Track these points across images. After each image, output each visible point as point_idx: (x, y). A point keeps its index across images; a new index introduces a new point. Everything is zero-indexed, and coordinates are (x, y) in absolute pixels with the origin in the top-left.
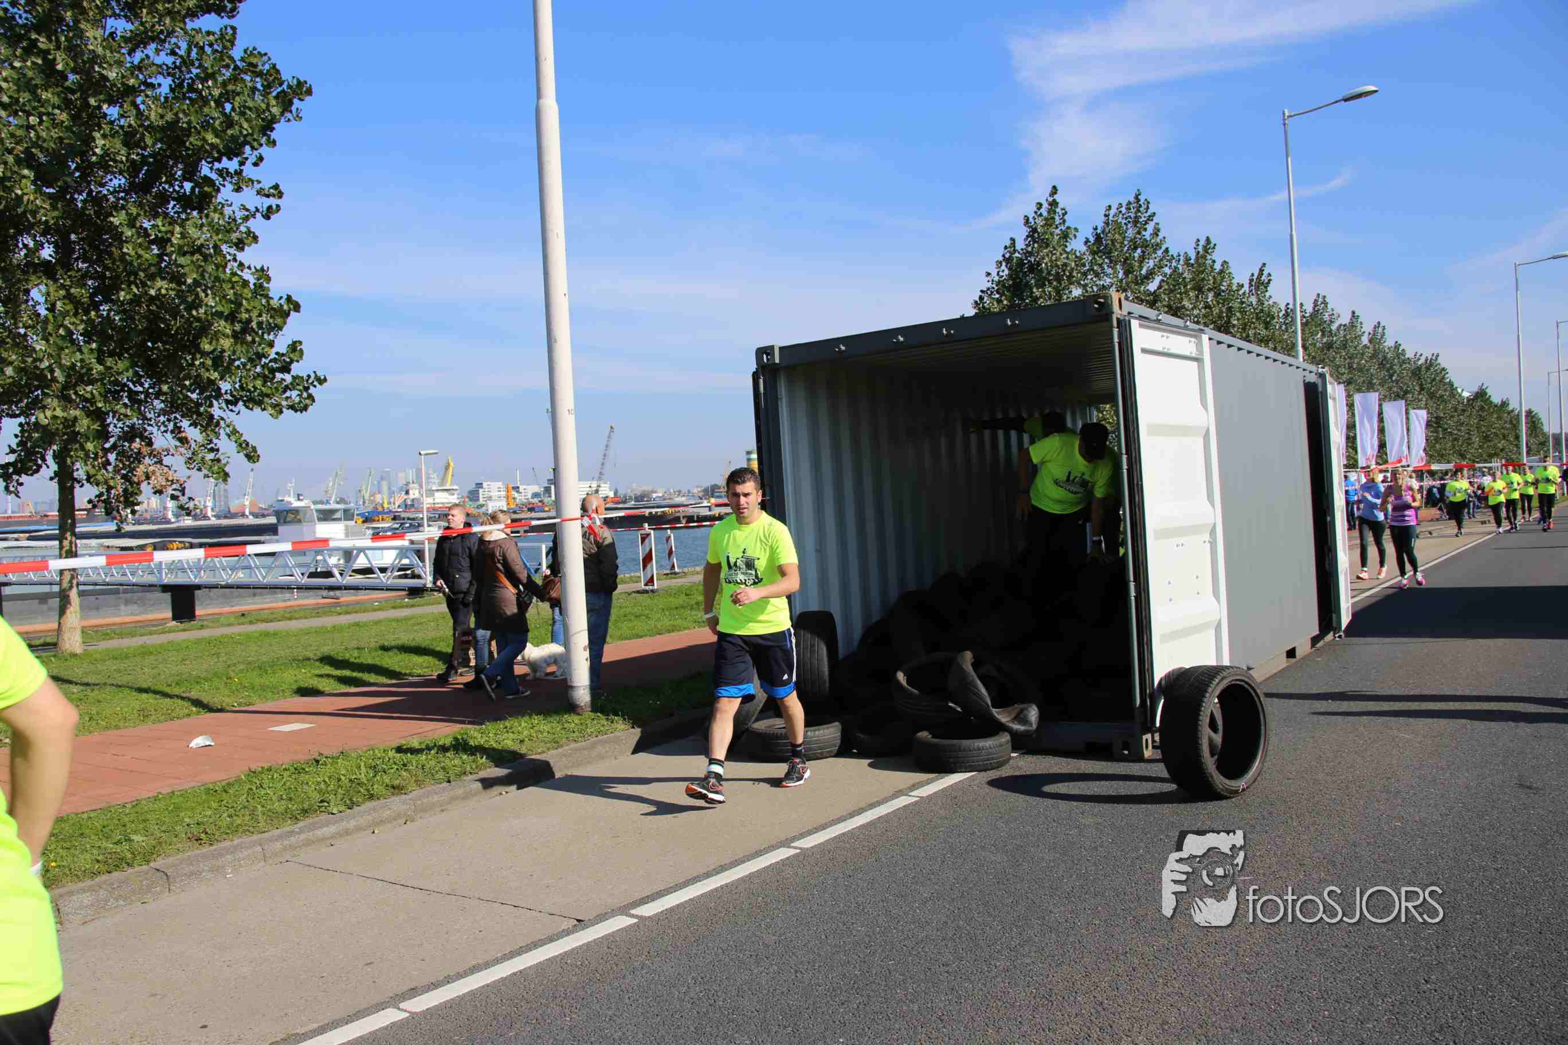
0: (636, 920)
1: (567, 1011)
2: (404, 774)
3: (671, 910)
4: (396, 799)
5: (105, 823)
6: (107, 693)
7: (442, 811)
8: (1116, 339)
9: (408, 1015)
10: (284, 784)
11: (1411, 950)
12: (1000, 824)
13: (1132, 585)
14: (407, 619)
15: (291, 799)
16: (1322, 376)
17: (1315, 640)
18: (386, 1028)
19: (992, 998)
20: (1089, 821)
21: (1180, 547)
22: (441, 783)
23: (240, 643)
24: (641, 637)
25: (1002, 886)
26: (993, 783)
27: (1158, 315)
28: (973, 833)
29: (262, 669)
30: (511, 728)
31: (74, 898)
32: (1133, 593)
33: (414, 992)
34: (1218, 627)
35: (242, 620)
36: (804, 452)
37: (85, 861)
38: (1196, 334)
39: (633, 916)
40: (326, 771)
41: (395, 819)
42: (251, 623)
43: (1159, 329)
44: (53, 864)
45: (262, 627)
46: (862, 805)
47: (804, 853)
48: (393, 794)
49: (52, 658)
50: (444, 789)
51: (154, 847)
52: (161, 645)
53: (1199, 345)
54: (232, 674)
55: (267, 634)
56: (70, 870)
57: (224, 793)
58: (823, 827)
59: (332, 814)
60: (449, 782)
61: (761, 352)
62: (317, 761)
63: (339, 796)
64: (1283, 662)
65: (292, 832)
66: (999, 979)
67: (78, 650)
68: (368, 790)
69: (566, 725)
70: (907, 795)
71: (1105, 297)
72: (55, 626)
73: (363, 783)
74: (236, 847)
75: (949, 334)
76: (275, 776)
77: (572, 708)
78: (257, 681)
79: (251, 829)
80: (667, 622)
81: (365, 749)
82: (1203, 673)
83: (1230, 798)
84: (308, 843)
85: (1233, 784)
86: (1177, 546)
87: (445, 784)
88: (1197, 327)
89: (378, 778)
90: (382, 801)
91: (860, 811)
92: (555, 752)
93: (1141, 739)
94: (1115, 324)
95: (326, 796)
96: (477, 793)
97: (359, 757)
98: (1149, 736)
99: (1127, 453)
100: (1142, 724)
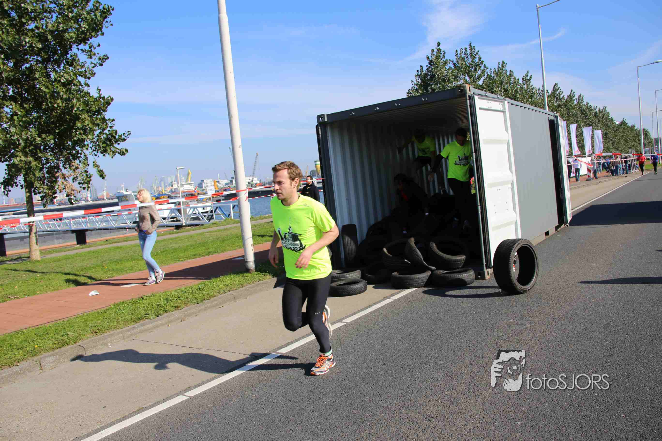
0: (279, 355)
1: (254, 393)
2: (179, 301)
4: (177, 312)
5: (56, 328)
6: (52, 276)
7: (196, 315)
8: (468, 105)
9: (188, 398)
10: (130, 308)
11: (599, 350)
12: (428, 308)
13: (479, 207)
14: (176, 238)
15: (133, 314)
16: (556, 117)
17: (557, 228)
18: (180, 403)
19: (428, 378)
20: (467, 305)
23: (107, 252)
25: (430, 333)
26: (424, 292)
27: (486, 94)
28: (417, 313)
29: (117, 262)
30: (222, 280)
31: (47, 359)
32: (480, 211)
33: (190, 389)
34: (516, 223)
35: (106, 242)
36: (339, 158)
37: (49, 344)
38: (502, 101)
40: (146, 302)
41: (177, 320)
42: (110, 243)
43: (486, 99)
44: (36, 346)
45: (115, 245)
46: (371, 304)
47: (348, 324)
48: (175, 310)
49: (28, 263)
50: (196, 306)
51: (78, 337)
52: (74, 255)
53: (504, 106)
54: (104, 265)
55: (118, 248)
56: (44, 348)
57: (105, 314)
58: (355, 313)
59: (151, 319)
60: (198, 303)
61: (319, 117)
62: (143, 298)
63: (153, 312)
64: (544, 237)
65: (134, 327)
66: (431, 370)
67: (39, 259)
68: (165, 309)
69: (245, 278)
70: (389, 299)
71: (463, 87)
72: (28, 250)
73: (162, 306)
74: (111, 335)
75: (398, 106)
76: (126, 305)
77: (247, 270)
78: (115, 267)
79: (117, 327)
81: (162, 292)
82: (510, 242)
83: (523, 293)
84: (141, 332)
85: (525, 287)
86: (498, 190)
87: (196, 305)
88: (502, 98)
89: (169, 303)
90: (171, 313)
91: (370, 306)
92: (242, 289)
93: (486, 271)
94: (468, 98)
95: (148, 312)
96: (210, 307)
97: (160, 296)
98: (489, 270)
99: (475, 152)
100: (486, 265)
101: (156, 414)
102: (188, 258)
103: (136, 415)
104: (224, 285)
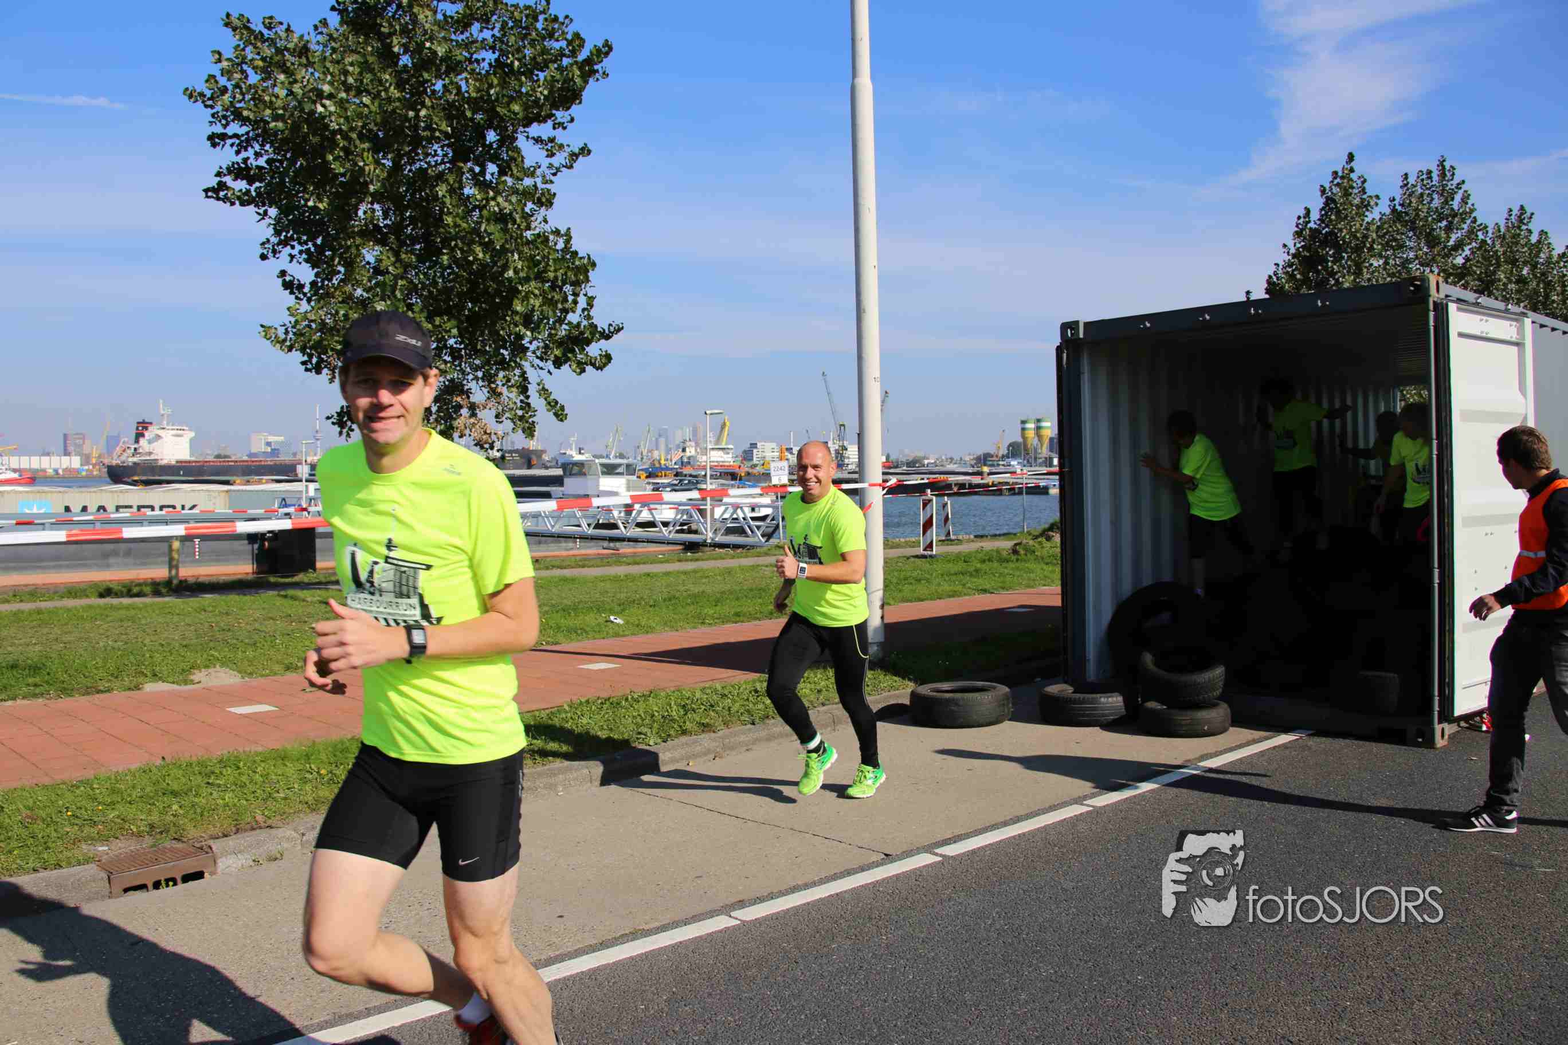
0: (940, 859)
1: (883, 931)
3: (973, 852)
4: (707, 736)
7: (748, 750)
8: (1432, 323)
10: (604, 715)
13: (1436, 572)
14: (695, 571)
15: (611, 730)
18: (720, 931)
21: (1489, 535)
22: (746, 725)
24: (922, 600)
27: (1478, 298)
29: (567, 610)
32: (1436, 580)
33: (741, 904)
39: (936, 854)
40: (641, 706)
41: (705, 754)
42: (547, 568)
43: (1479, 313)
45: (559, 572)
48: (703, 732)
53: (1521, 331)
55: (565, 580)
58: (1114, 789)
59: (649, 745)
60: (753, 724)
61: (1065, 327)
65: (615, 759)
68: (681, 726)
70: (1195, 764)
71: (1424, 280)
74: (565, 769)
75: (1257, 313)
76: (593, 708)
78: (564, 622)
80: (946, 587)
81: (672, 689)
87: (749, 726)
90: (694, 737)
93: (1438, 728)
94: (1431, 307)
95: (644, 730)
96: (779, 736)
97: (668, 696)
98: (1445, 725)
100: (1440, 712)
101: (673, 946)
102: (725, 620)
103: (628, 941)
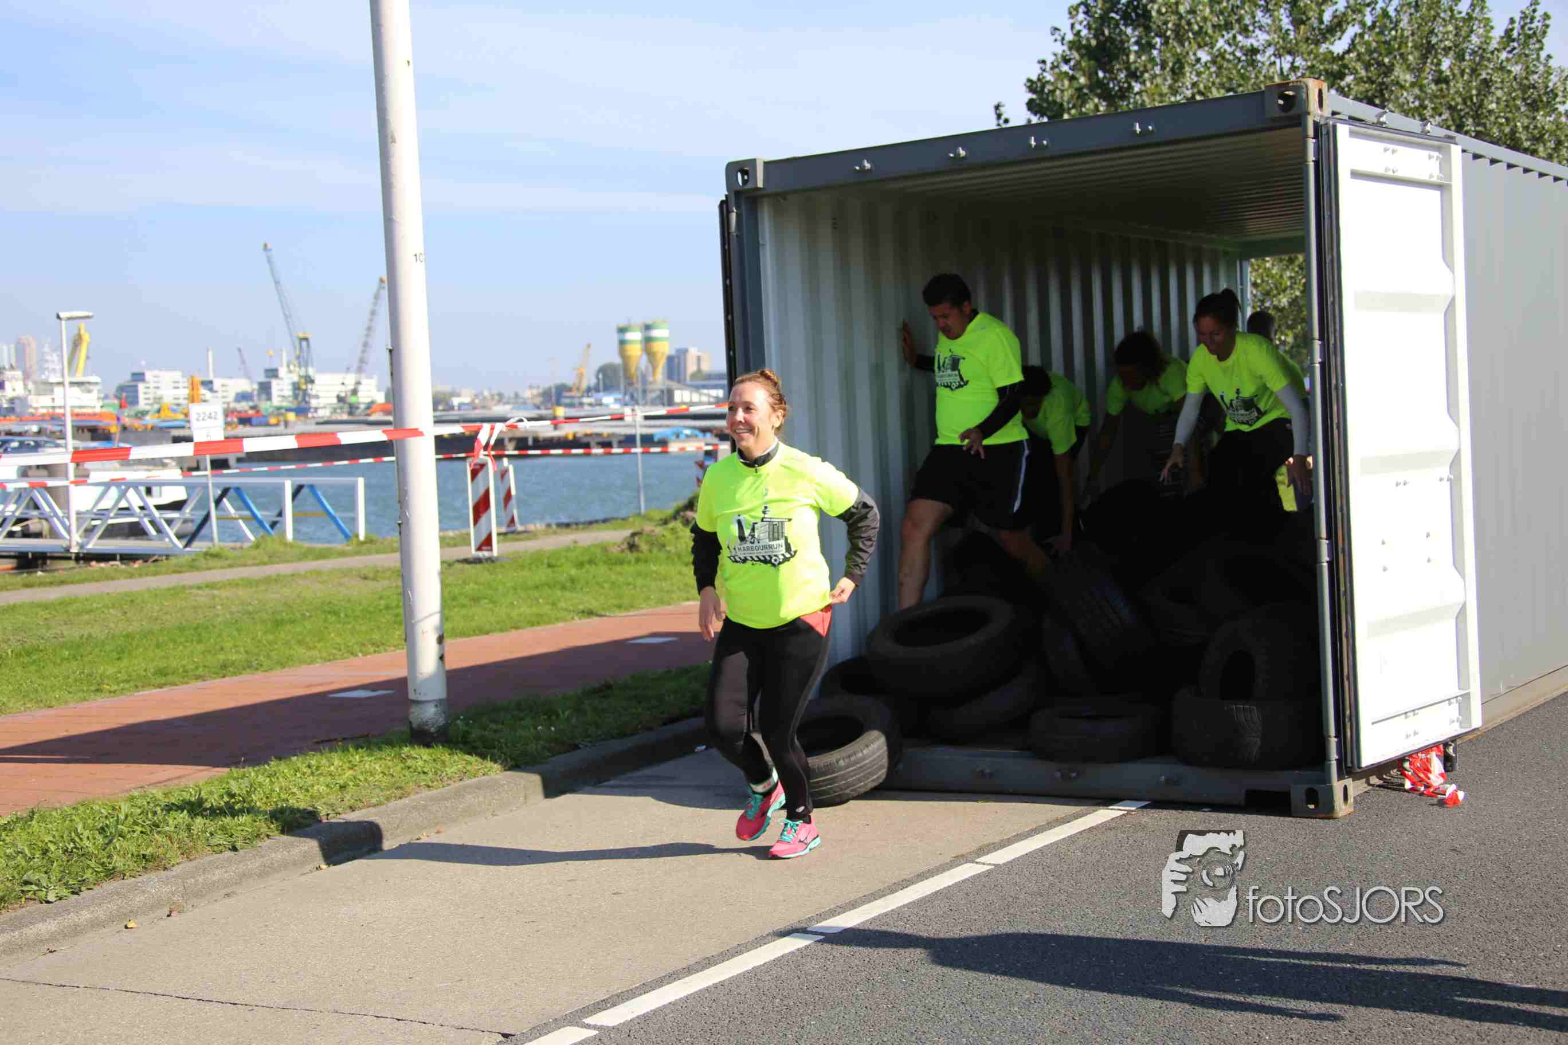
2: (158, 838)
4: (153, 876)
7: (228, 895)
8: (1311, 157)
13: (1324, 545)
21: (1401, 486)
22: (221, 852)
24: (487, 633)
27: (1381, 115)
30: (318, 768)
32: (1325, 557)
38: (1441, 145)
41: (152, 908)
43: (1380, 139)
50: (228, 860)
53: (1445, 163)
59: (48, 902)
60: (234, 849)
63: (54, 875)
68: (103, 864)
69: (409, 762)
70: (972, 861)
71: (1297, 88)
73: (90, 854)
75: (1039, 146)
80: (525, 610)
86: (1397, 484)
87: (229, 854)
88: (1443, 133)
89: (114, 844)
92: (400, 802)
93: (1337, 786)
94: (1311, 132)
95: (30, 875)
96: (284, 865)
98: (1349, 782)
99: (1321, 338)
100: (1339, 762)
102: (138, 683)
104: (327, 786)
